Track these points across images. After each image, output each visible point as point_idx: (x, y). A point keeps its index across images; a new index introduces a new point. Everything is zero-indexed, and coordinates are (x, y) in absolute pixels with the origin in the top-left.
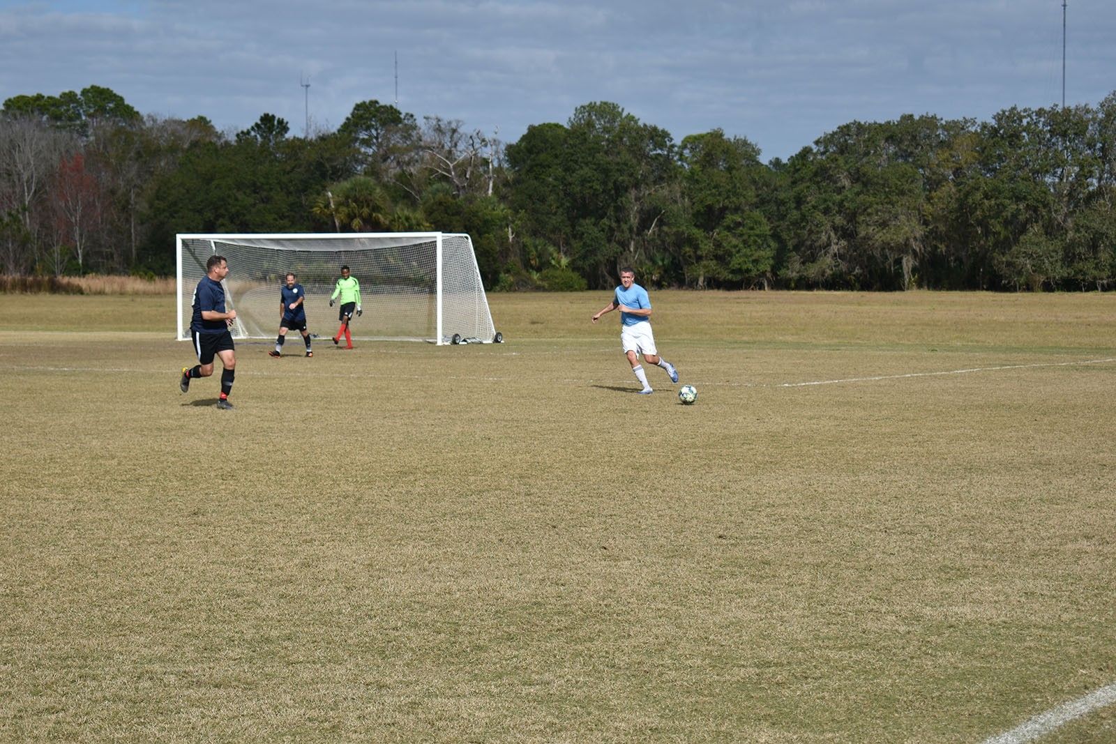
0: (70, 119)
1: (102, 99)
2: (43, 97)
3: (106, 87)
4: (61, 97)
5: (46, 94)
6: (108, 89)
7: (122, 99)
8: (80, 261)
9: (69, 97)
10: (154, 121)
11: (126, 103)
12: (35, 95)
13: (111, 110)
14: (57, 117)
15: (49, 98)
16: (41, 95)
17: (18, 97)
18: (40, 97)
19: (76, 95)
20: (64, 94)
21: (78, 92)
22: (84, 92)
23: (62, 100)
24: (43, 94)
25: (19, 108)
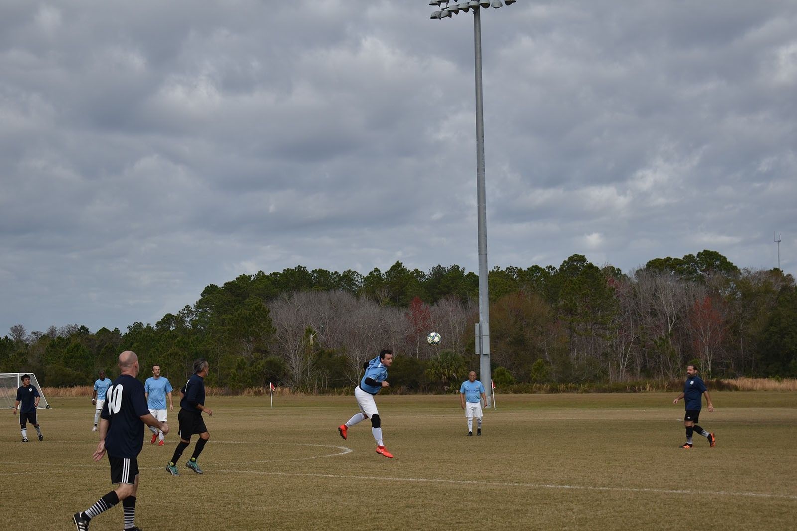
0: (691, 273)
1: (711, 259)
2: (672, 259)
3: (714, 251)
4: (684, 258)
5: (673, 257)
6: (715, 252)
7: (725, 258)
8: (710, 370)
9: (689, 258)
10: (749, 272)
11: (728, 261)
12: (666, 258)
13: (717, 266)
14: (682, 272)
15: (675, 259)
16: (670, 258)
17: (655, 260)
18: (669, 259)
19: (695, 257)
20: (686, 256)
21: (696, 256)
22: (699, 255)
23: (685, 261)
24: (672, 257)
25: (656, 267)
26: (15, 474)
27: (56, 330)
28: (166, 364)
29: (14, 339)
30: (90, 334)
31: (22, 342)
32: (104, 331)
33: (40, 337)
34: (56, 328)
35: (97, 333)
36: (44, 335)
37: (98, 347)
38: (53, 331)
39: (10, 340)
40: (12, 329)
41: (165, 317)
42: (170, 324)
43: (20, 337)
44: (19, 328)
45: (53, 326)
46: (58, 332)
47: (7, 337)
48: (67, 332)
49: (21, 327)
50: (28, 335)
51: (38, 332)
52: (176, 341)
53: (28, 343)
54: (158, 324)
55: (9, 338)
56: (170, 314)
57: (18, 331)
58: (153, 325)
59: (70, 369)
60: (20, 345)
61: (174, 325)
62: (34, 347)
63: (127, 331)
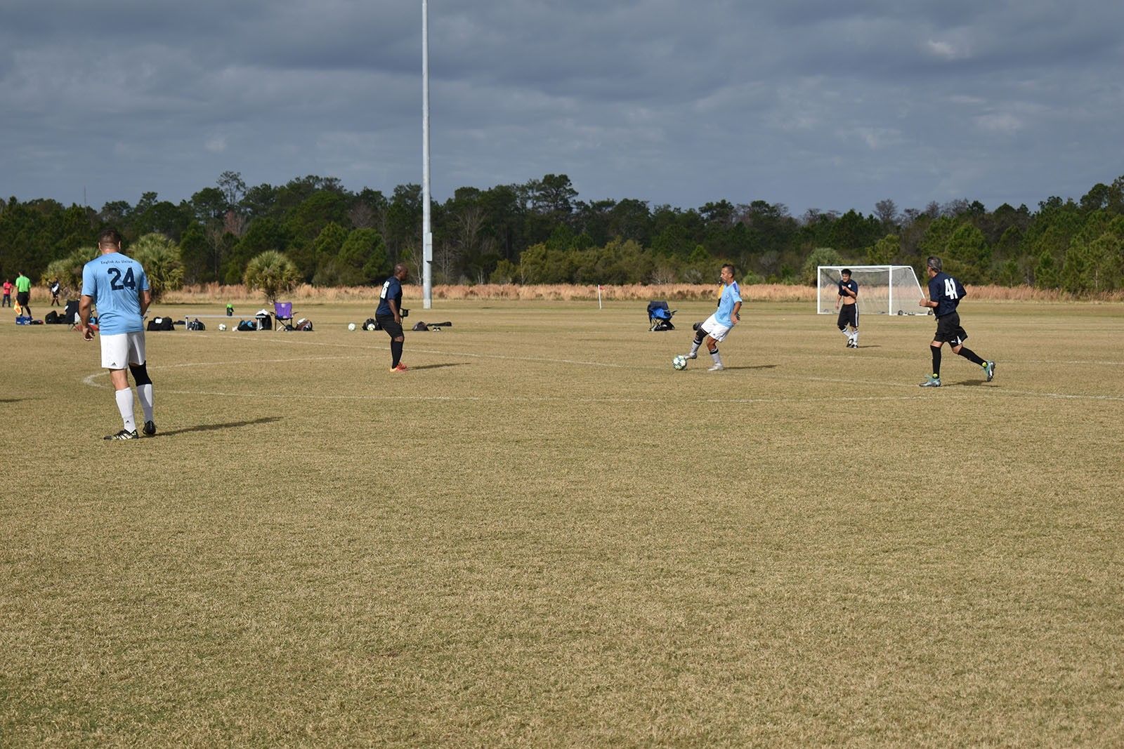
26: (905, 398)
27: (939, 206)
28: (1096, 256)
29: (880, 219)
30: (986, 212)
31: (892, 223)
32: (1006, 208)
33: (916, 216)
34: (938, 204)
35: (996, 211)
36: (922, 214)
37: (998, 230)
38: (933, 209)
39: (876, 221)
40: (877, 205)
41: (1093, 189)
42: (1101, 200)
43: (888, 215)
44: (887, 204)
45: (934, 202)
46: (940, 210)
47: (871, 217)
48: (954, 210)
49: (890, 202)
50: (899, 213)
51: (913, 210)
52: (1110, 223)
53: (899, 224)
54: (1084, 199)
55: (874, 218)
56: (1102, 185)
57: (886, 208)
58: (1077, 201)
59: (958, 262)
60: (889, 226)
61: (1106, 200)
62: (908, 230)
63: (1039, 209)
